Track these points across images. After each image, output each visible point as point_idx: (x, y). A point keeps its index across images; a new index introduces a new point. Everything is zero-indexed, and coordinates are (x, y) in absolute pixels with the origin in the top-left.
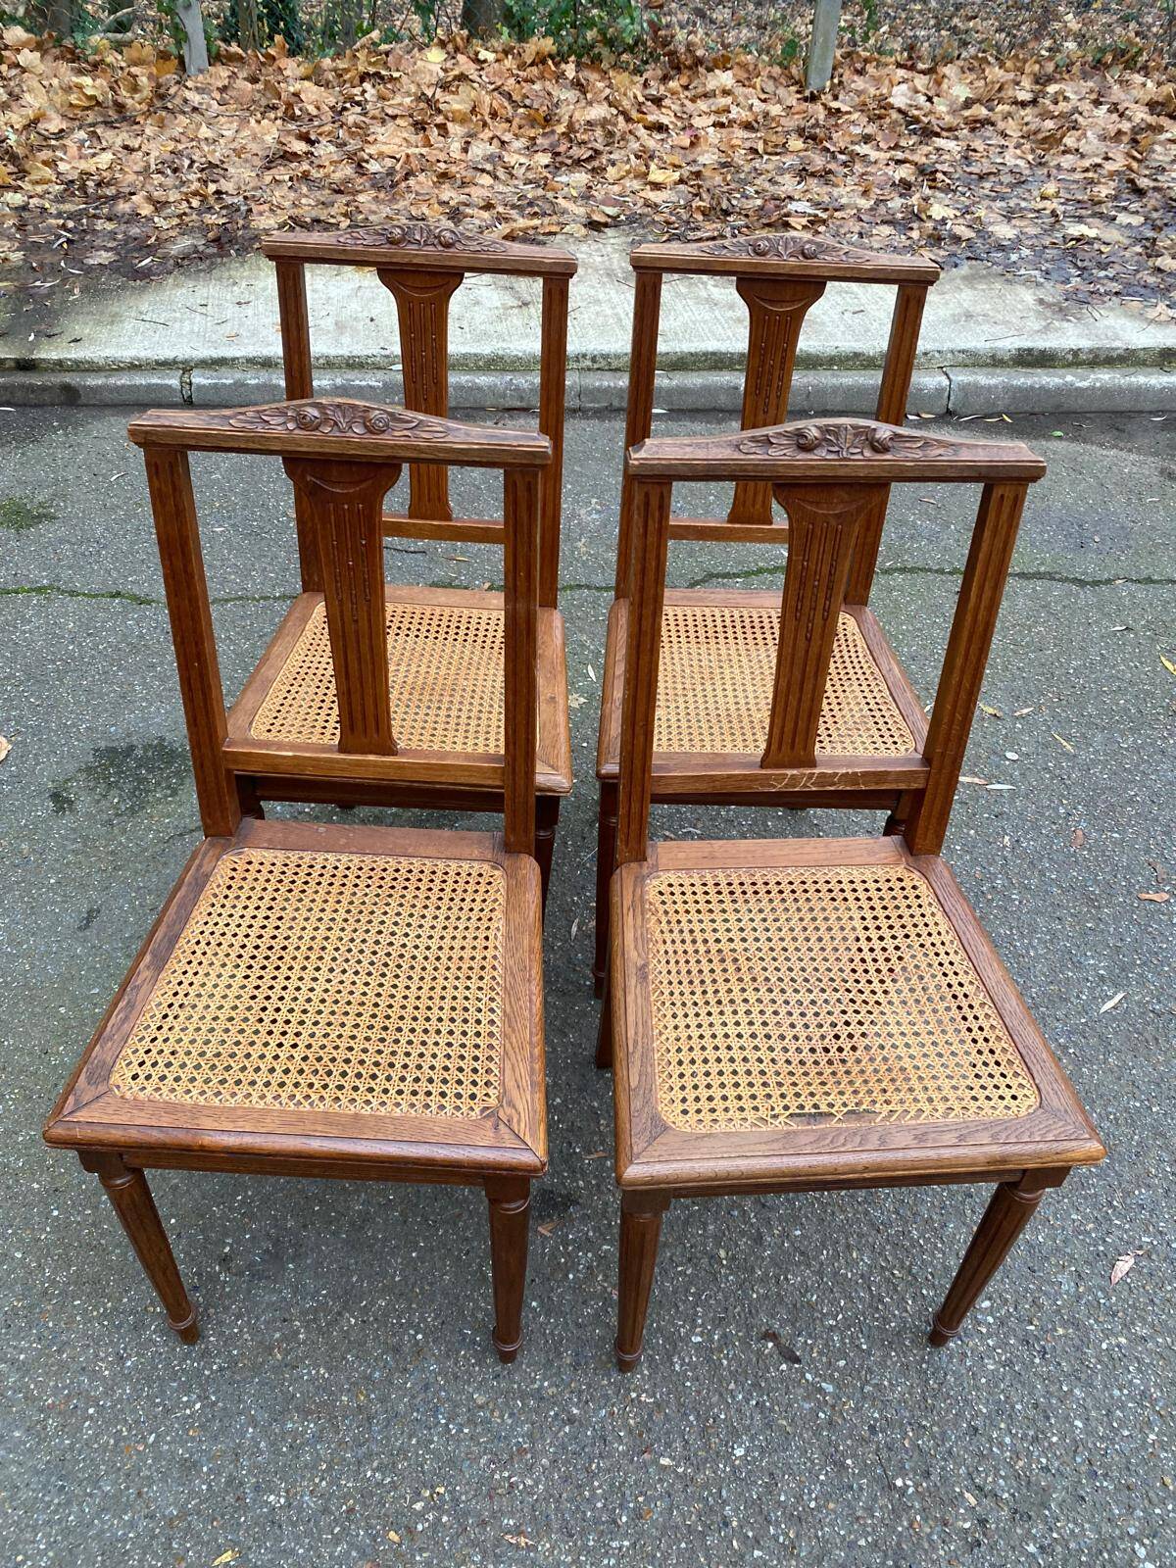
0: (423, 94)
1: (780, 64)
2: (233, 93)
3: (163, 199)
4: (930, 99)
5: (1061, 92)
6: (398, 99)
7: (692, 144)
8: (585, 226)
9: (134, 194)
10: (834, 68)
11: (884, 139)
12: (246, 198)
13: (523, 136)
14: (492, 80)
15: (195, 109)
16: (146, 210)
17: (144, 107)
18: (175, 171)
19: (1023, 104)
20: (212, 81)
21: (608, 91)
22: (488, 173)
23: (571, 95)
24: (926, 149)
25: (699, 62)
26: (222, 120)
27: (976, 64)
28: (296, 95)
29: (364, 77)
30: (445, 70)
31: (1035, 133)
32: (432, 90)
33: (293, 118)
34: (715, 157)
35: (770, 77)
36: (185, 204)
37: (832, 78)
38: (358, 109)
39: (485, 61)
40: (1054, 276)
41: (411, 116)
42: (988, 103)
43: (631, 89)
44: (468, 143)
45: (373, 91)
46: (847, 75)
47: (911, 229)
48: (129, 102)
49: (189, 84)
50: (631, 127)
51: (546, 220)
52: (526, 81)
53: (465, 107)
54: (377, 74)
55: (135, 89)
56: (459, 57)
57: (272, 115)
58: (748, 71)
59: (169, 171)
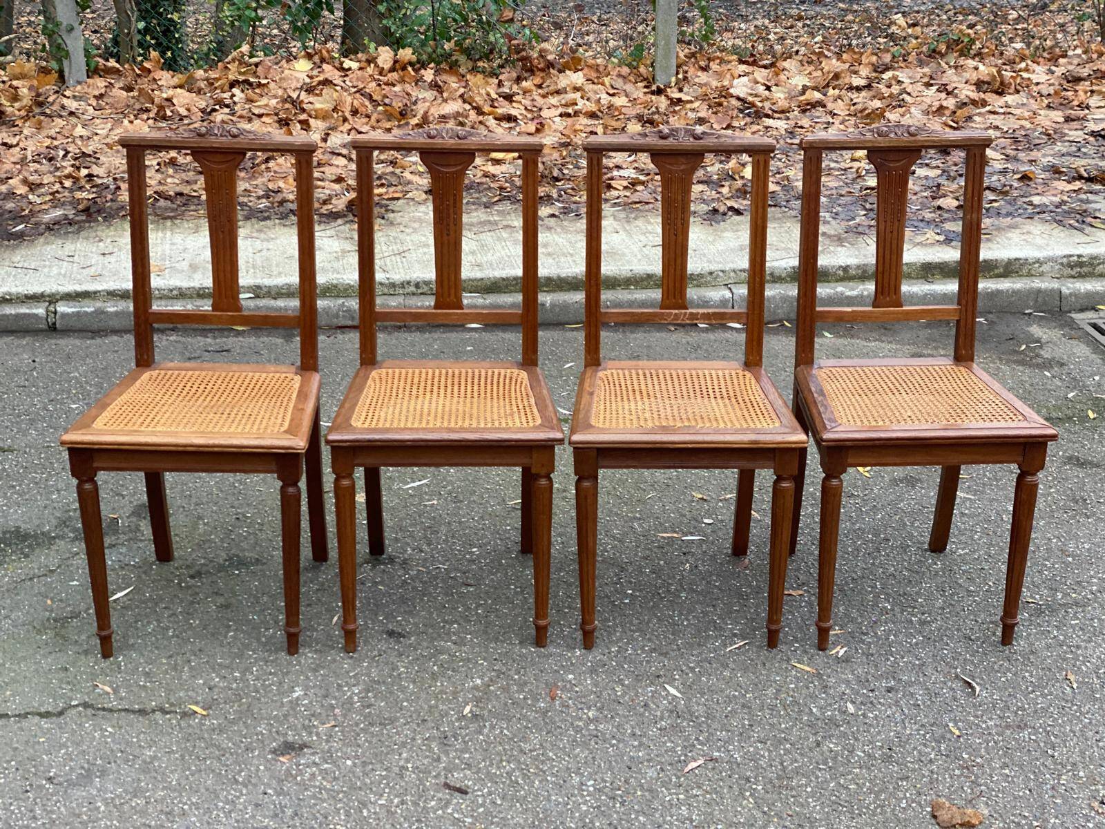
0: (290, 97)
1: (629, 65)
2: (109, 100)
3: (38, 182)
4: (768, 88)
5: (895, 78)
6: (263, 101)
7: (538, 131)
8: (426, 193)
9: (11, 178)
10: (679, 66)
11: (718, 122)
12: (115, 179)
13: (380, 128)
14: (355, 84)
15: (72, 113)
16: (22, 190)
17: (23, 113)
18: (51, 160)
19: (858, 89)
20: (90, 90)
21: (462, 90)
22: (344, 156)
23: (429, 94)
24: (755, 128)
25: (550, 65)
26: (97, 121)
27: (814, 58)
28: (169, 100)
29: (233, 85)
30: (311, 77)
31: (862, 111)
32: (297, 92)
33: (165, 118)
34: (557, 139)
35: (619, 75)
36: (57, 186)
37: (677, 73)
38: (227, 110)
39: (350, 69)
40: (842, 216)
41: (277, 114)
42: (822, 89)
43: (484, 88)
44: (328, 134)
45: (242, 95)
46: (692, 72)
47: (723, 186)
48: (9, 110)
49: (67, 93)
50: (481, 118)
51: (392, 189)
52: (387, 84)
53: (328, 106)
54: (246, 82)
55: (15, 98)
56: (325, 66)
57: (145, 117)
58: (598, 71)
59: (44, 161)
